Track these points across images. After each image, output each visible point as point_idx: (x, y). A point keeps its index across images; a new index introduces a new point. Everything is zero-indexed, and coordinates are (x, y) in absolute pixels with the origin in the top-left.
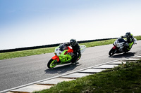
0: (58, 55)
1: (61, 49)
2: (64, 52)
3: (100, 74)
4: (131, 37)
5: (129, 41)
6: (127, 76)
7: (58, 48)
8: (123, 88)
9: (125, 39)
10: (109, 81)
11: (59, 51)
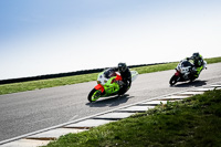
0: (103, 83)
1: (107, 76)
2: (110, 80)
3: (127, 120)
4: (200, 59)
5: (197, 65)
6: (168, 124)
7: (102, 74)
8: (162, 143)
9: (192, 62)
10: (139, 132)
11: (104, 79)
